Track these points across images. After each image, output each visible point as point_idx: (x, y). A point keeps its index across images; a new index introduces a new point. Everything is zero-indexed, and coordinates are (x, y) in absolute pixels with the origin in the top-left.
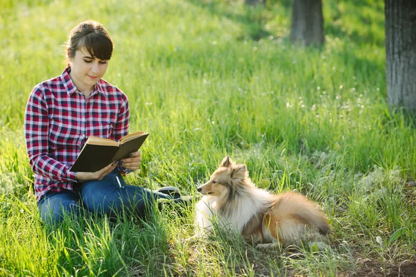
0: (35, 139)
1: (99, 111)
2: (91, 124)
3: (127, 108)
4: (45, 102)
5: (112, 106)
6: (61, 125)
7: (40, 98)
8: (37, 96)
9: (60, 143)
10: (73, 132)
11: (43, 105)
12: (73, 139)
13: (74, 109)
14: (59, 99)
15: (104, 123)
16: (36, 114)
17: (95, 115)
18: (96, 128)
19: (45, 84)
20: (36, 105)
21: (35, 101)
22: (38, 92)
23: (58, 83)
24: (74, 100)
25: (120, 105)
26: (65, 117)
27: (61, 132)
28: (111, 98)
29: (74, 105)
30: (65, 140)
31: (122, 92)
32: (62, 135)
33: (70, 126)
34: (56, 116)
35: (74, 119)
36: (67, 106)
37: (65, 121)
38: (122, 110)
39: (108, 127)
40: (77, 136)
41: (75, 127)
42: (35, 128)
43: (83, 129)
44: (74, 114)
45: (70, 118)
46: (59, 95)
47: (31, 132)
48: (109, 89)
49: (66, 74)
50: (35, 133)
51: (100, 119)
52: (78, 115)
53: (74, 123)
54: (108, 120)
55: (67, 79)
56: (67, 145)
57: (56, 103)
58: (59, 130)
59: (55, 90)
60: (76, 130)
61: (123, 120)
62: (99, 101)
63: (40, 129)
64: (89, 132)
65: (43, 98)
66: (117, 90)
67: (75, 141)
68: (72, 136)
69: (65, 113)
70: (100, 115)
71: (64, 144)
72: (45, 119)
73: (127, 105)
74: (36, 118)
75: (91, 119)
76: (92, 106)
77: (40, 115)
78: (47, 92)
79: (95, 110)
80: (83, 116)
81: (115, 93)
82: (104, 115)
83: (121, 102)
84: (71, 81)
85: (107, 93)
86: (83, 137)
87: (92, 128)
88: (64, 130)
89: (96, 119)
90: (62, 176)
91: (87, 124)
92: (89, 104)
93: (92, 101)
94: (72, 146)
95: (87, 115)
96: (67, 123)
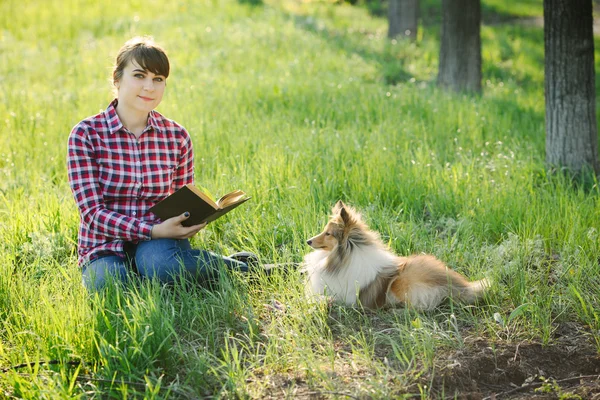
0: (87, 187)
1: (157, 150)
2: (148, 169)
3: (189, 146)
4: (91, 144)
5: (171, 145)
6: (111, 171)
7: (83, 139)
8: (79, 137)
9: (111, 195)
10: (127, 179)
11: (89, 146)
12: (127, 188)
13: (126, 152)
14: (106, 140)
15: (164, 167)
16: (82, 158)
17: (152, 156)
18: (155, 173)
19: (87, 123)
20: (79, 148)
21: (78, 142)
22: (80, 131)
23: (102, 120)
24: (124, 140)
25: (179, 144)
26: (116, 162)
27: (112, 181)
28: (168, 134)
29: (125, 146)
30: (117, 190)
31: (182, 127)
32: (114, 184)
33: (122, 173)
34: (105, 160)
35: (127, 163)
36: (116, 148)
37: (116, 167)
38: (183, 150)
39: (169, 171)
40: (131, 185)
41: (128, 174)
42: (85, 174)
43: (139, 175)
44: (126, 157)
45: (121, 162)
46: (105, 135)
47: (80, 181)
48: (165, 123)
49: (112, 108)
50: (86, 180)
51: (158, 162)
52: (132, 158)
53: (127, 168)
54: (168, 163)
55: (111, 114)
56: (120, 197)
57: (103, 144)
58: (110, 177)
59: (99, 130)
60: (130, 177)
61: (186, 163)
62: (156, 139)
63: (91, 175)
64: (146, 178)
65: (87, 138)
66: (176, 125)
67: (129, 191)
68: (126, 185)
69: (115, 156)
70: (158, 157)
71: (117, 195)
72: (94, 163)
73: (189, 142)
74: (83, 163)
75: (147, 162)
76: (147, 146)
77: (88, 158)
78: (91, 132)
79: (152, 151)
80: (138, 158)
81: (172, 129)
82: (163, 157)
83: (179, 140)
84: (117, 116)
85: (164, 129)
86: (138, 186)
87: (149, 174)
88: (116, 178)
89: (153, 162)
90: (132, 230)
91: (143, 169)
92: (143, 145)
93: (146, 139)
94: (126, 197)
95: (142, 157)
96: (119, 169)
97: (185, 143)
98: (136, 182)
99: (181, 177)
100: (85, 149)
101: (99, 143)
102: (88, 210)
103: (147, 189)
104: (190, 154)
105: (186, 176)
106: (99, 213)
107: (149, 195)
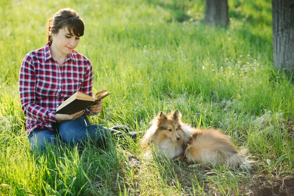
1: (72, 72)
3: (91, 70)
5: (80, 69)
6: (44, 82)
7: (30, 63)
8: (27, 61)
9: (44, 95)
10: (53, 87)
11: (32, 67)
13: (54, 71)
14: (43, 64)
15: (75, 81)
16: (27, 74)
17: (69, 75)
18: (70, 84)
19: (33, 53)
21: (26, 64)
22: (29, 58)
23: (42, 52)
25: (86, 69)
26: (48, 76)
28: (80, 63)
29: (54, 67)
30: (48, 92)
31: (88, 59)
32: (45, 89)
34: (41, 76)
35: (54, 77)
36: (49, 68)
37: (48, 79)
38: (87, 72)
39: (78, 83)
40: (56, 90)
41: (54, 83)
42: (26, 84)
43: (60, 85)
44: (54, 74)
45: (51, 76)
46: (43, 61)
47: (23, 87)
48: (79, 56)
49: (48, 46)
50: (26, 87)
51: (72, 78)
52: (57, 75)
53: (54, 80)
54: (78, 79)
55: (47, 49)
56: (49, 96)
57: (41, 66)
58: (43, 85)
59: (40, 57)
60: (55, 85)
61: (89, 79)
62: (72, 65)
63: (29, 84)
64: (64, 86)
65: (32, 63)
66: (84, 58)
67: (54, 93)
68: (53, 90)
69: (48, 73)
70: (72, 75)
71: (47, 95)
73: (91, 68)
74: (27, 77)
77: (30, 75)
78: (35, 59)
79: (69, 71)
80: (60, 75)
81: (82, 60)
82: (75, 75)
83: (86, 66)
84: (49, 51)
85: (77, 60)
86: (60, 90)
87: (66, 84)
88: (47, 86)
89: (69, 78)
90: (45, 117)
91: (63, 81)
92: (64, 67)
93: (66, 65)
94: (52, 96)
95: (63, 75)
96: (49, 81)
97: (89, 68)
98: (58, 88)
99: (85, 87)
100: (29, 69)
101: (39, 65)
102: (24, 104)
103: (64, 93)
104: (91, 75)
105: (88, 86)
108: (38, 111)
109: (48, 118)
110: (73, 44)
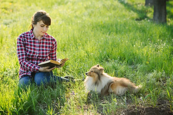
0: (22, 53)
3: (56, 44)
5: (49, 44)
6: (29, 50)
8: (20, 38)
9: (29, 57)
10: (34, 53)
11: (23, 41)
12: (34, 56)
13: (35, 44)
14: (29, 40)
15: (46, 50)
17: (43, 47)
18: (43, 52)
21: (20, 40)
23: (28, 34)
24: (34, 41)
27: (29, 53)
28: (49, 40)
29: (34, 43)
30: (31, 56)
33: (33, 51)
34: (28, 46)
35: (35, 48)
36: (32, 43)
40: (35, 55)
41: (34, 51)
42: (22, 50)
43: (38, 52)
44: (35, 46)
45: (33, 47)
49: (31, 31)
52: (36, 46)
53: (34, 49)
54: (48, 49)
55: (31, 33)
56: (31, 58)
59: (27, 37)
60: (35, 52)
62: (45, 41)
63: (24, 50)
65: (23, 39)
66: (52, 37)
68: (34, 55)
69: (31, 45)
74: (21, 46)
75: (41, 48)
78: (24, 37)
79: (43, 45)
80: (38, 47)
81: (50, 38)
82: (46, 47)
83: (52, 42)
84: (33, 33)
85: (48, 38)
86: (37, 55)
87: (41, 52)
88: (30, 52)
89: (43, 48)
90: (33, 69)
92: (40, 42)
93: (42, 41)
94: (33, 58)
95: (40, 47)
96: (32, 50)
97: (54, 43)
101: (26, 41)
104: (56, 46)
106: (24, 62)
107: (41, 58)
108: (30, 65)
109: (35, 70)
110: (45, 30)
